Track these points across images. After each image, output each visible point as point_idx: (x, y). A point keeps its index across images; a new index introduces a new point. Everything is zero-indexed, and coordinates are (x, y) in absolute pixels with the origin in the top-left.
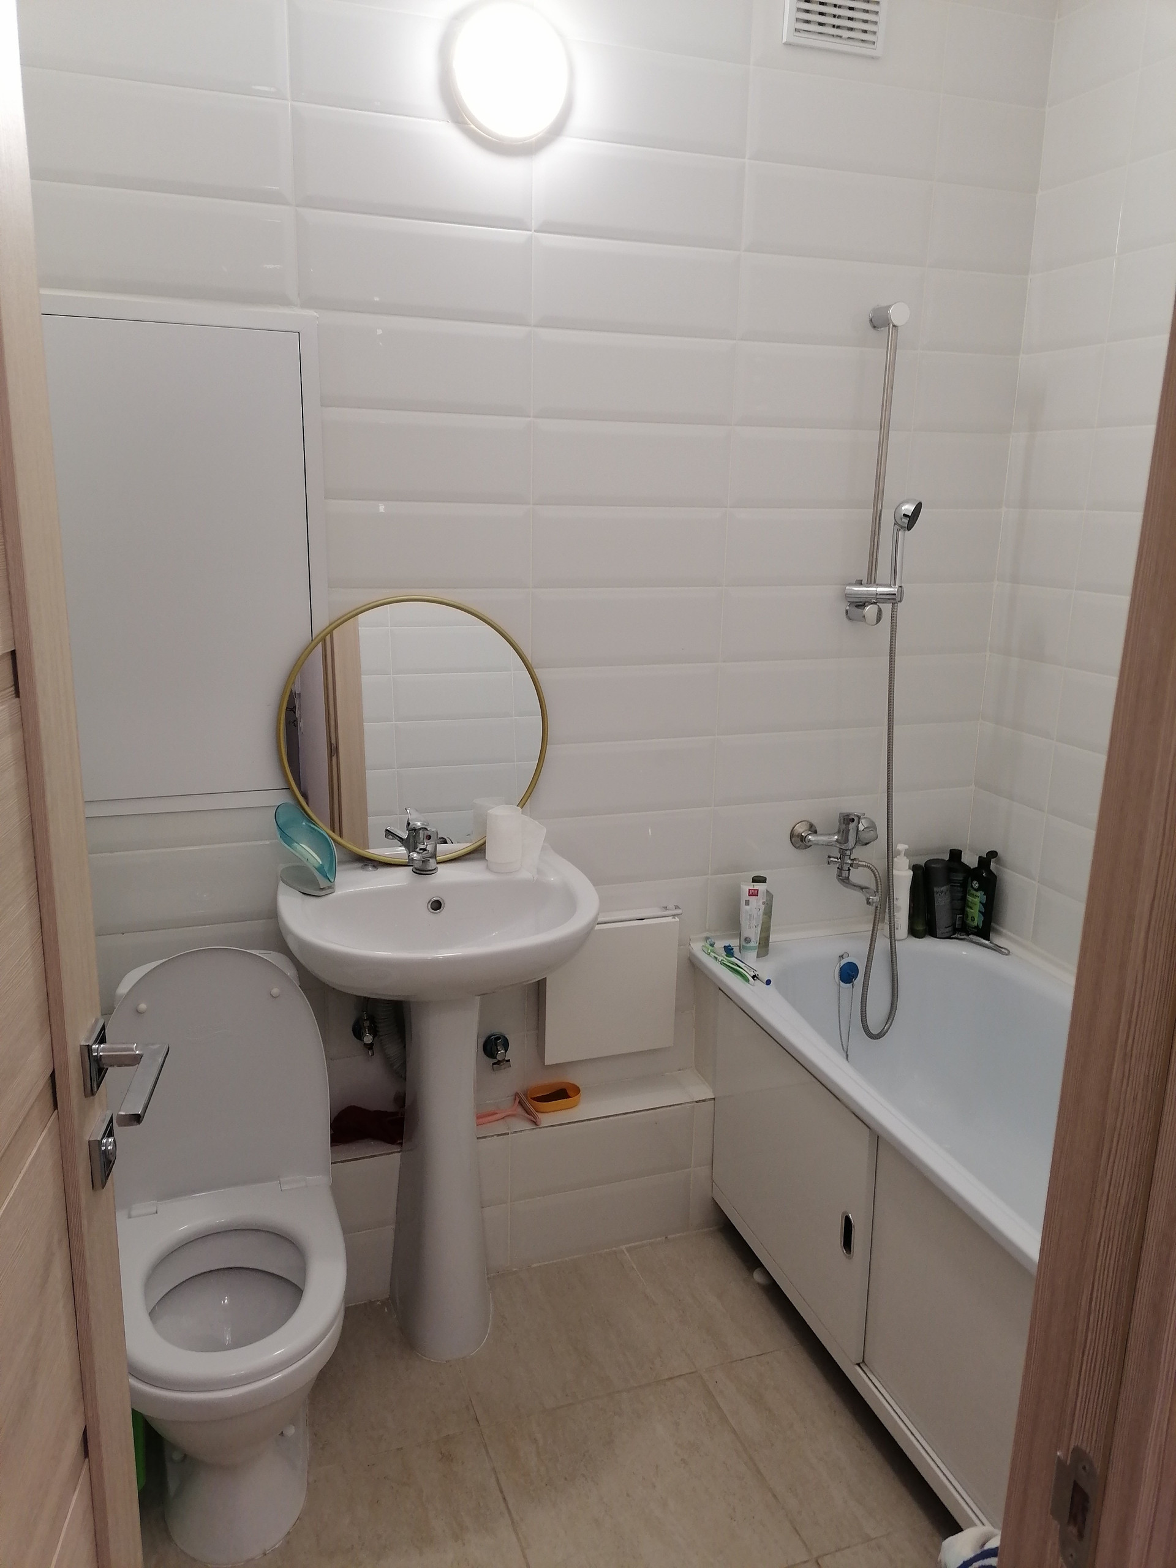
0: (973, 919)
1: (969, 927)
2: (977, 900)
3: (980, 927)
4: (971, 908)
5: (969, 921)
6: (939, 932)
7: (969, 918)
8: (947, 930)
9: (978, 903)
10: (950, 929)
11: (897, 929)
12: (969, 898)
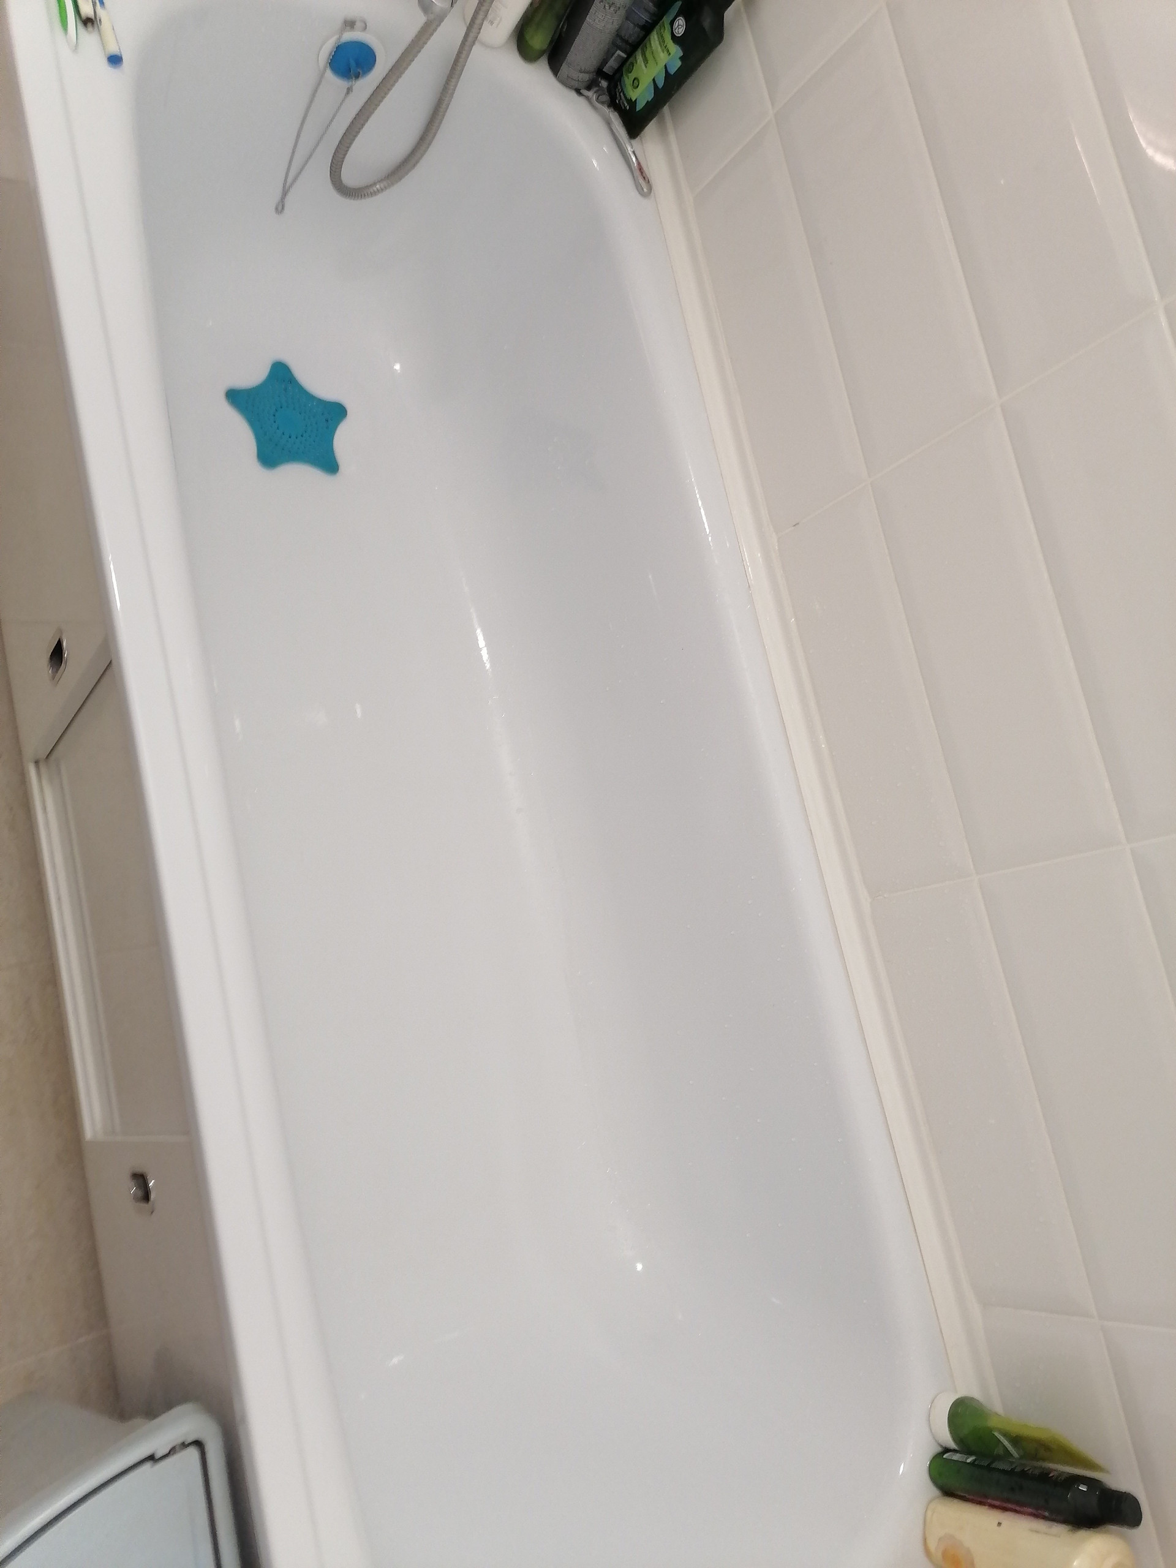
0: (636, 83)
1: (622, 91)
2: (663, 58)
3: (637, 110)
4: (646, 61)
5: (628, 81)
6: (564, 69)
7: (632, 76)
8: (582, 76)
9: (661, 65)
10: (586, 77)
11: (492, 23)
12: (654, 37)
